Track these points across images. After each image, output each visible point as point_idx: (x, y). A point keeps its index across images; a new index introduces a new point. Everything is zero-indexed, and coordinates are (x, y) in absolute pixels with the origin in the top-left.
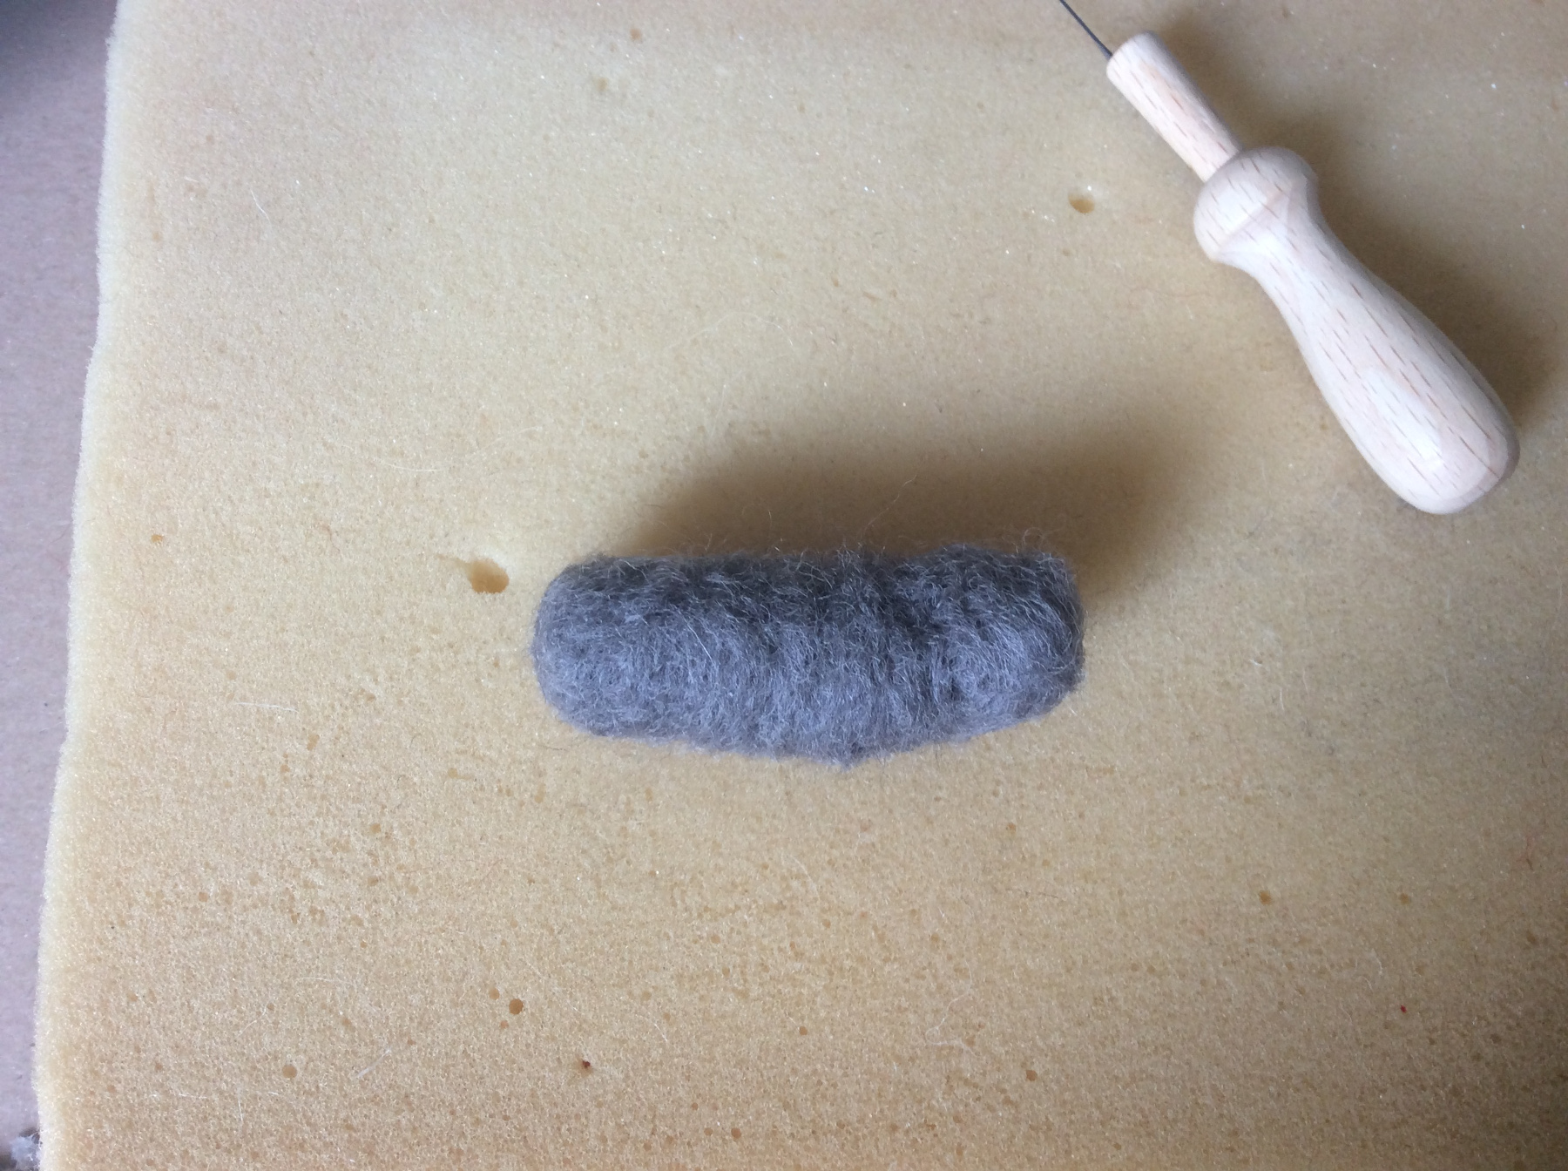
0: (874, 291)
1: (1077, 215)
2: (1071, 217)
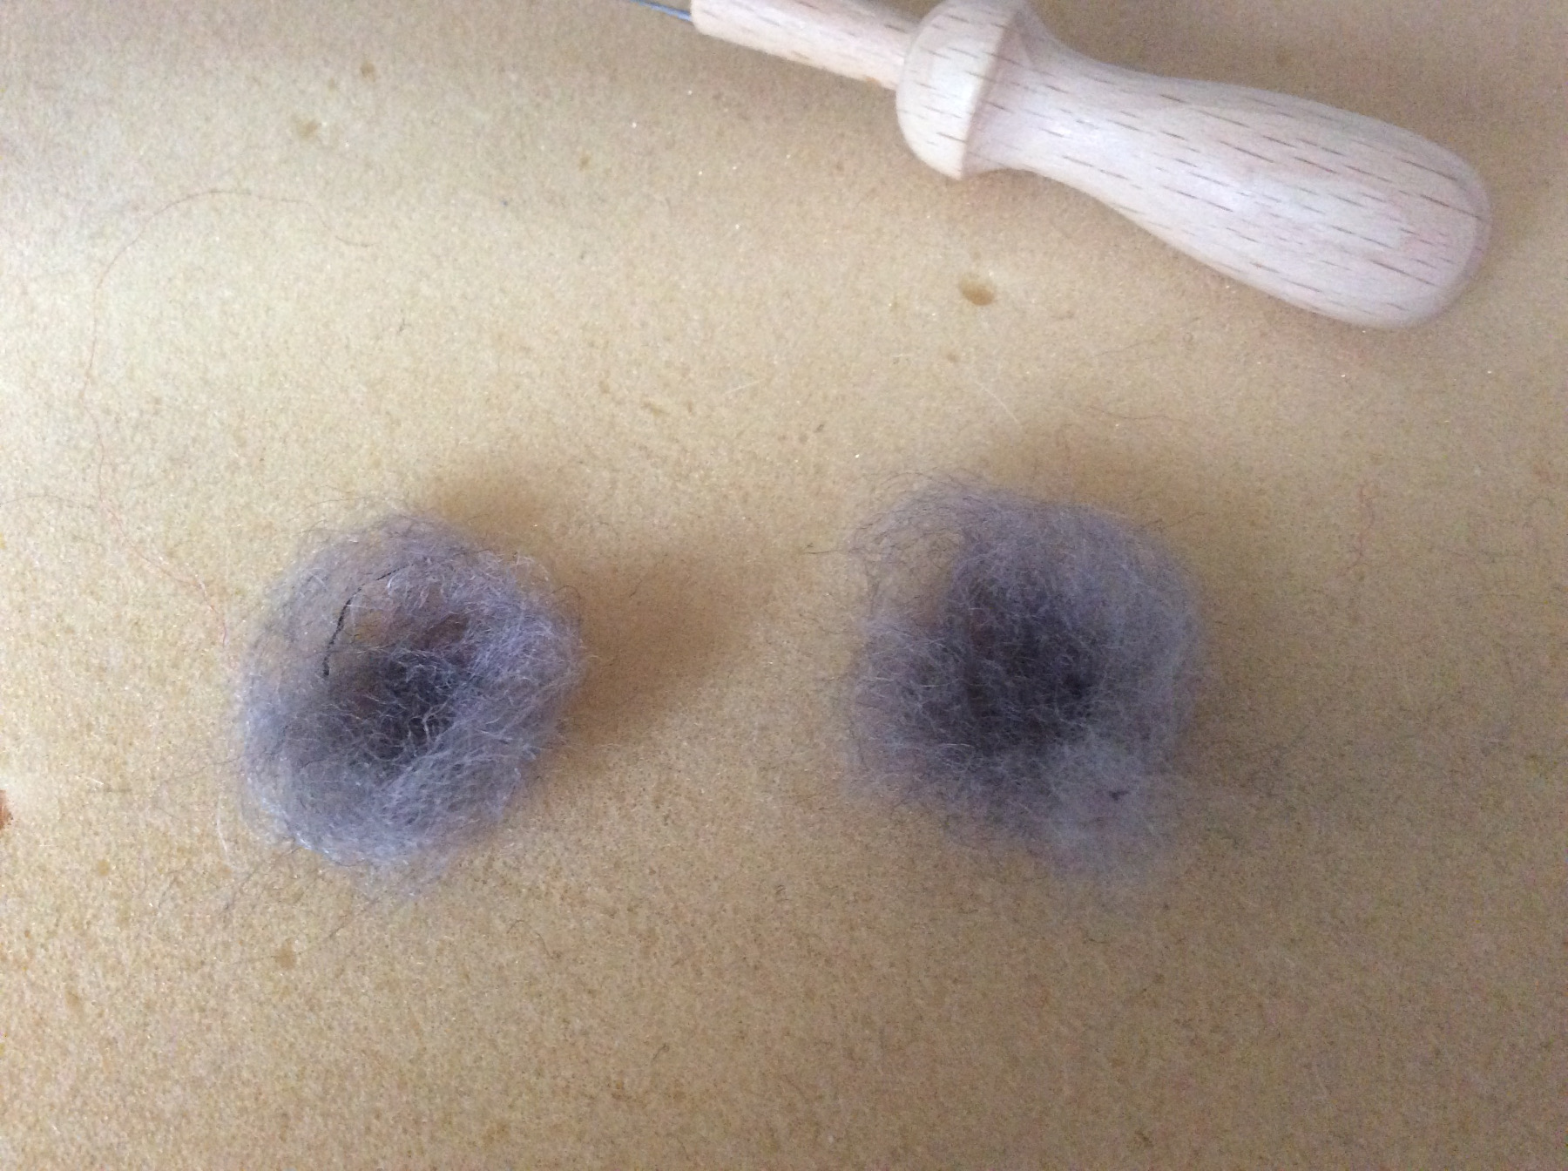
0: (658, 400)
1: (968, 306)
2: (961, 312)
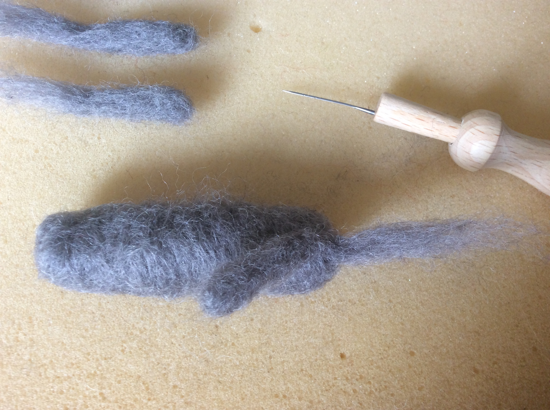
2: (251, 35)
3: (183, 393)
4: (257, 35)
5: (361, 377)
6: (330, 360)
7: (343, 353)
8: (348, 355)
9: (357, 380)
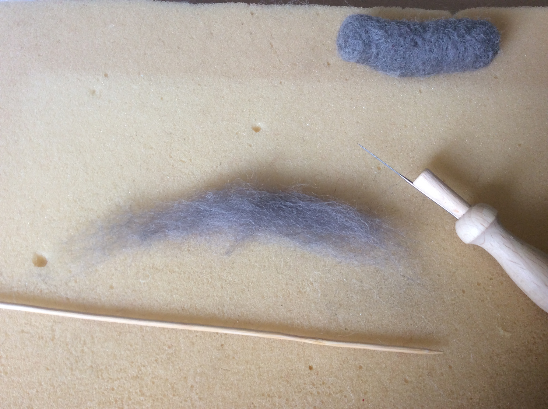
2: (252, 134)
3: (198, 391)
4: (257, 134)
5: (323, 383)
6: (302, 370)
7: (311, 365)
8: (314, 367)
9: (320, 385)
